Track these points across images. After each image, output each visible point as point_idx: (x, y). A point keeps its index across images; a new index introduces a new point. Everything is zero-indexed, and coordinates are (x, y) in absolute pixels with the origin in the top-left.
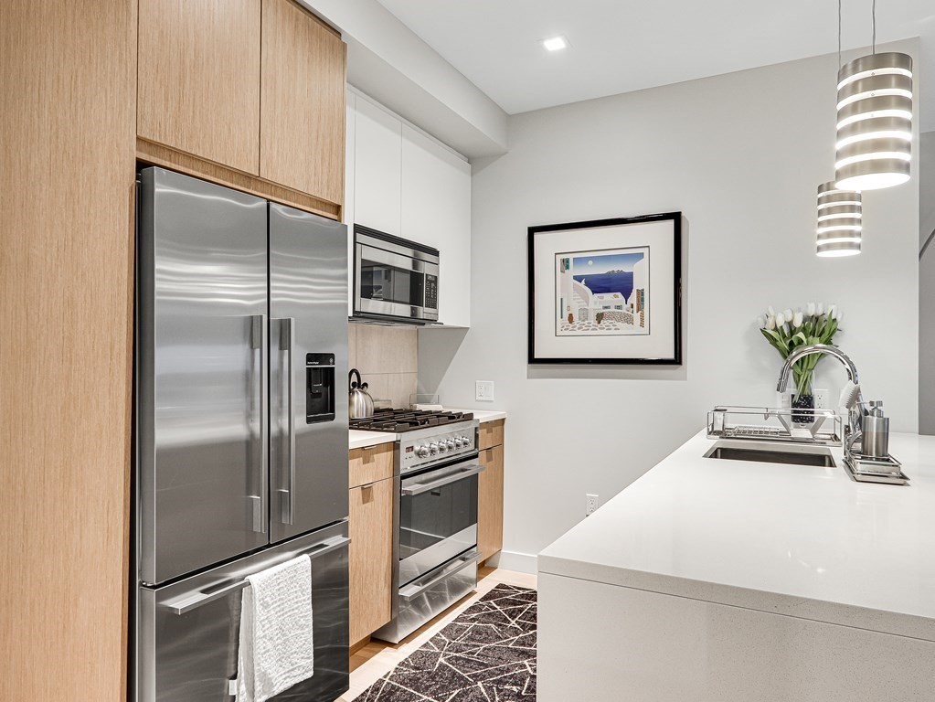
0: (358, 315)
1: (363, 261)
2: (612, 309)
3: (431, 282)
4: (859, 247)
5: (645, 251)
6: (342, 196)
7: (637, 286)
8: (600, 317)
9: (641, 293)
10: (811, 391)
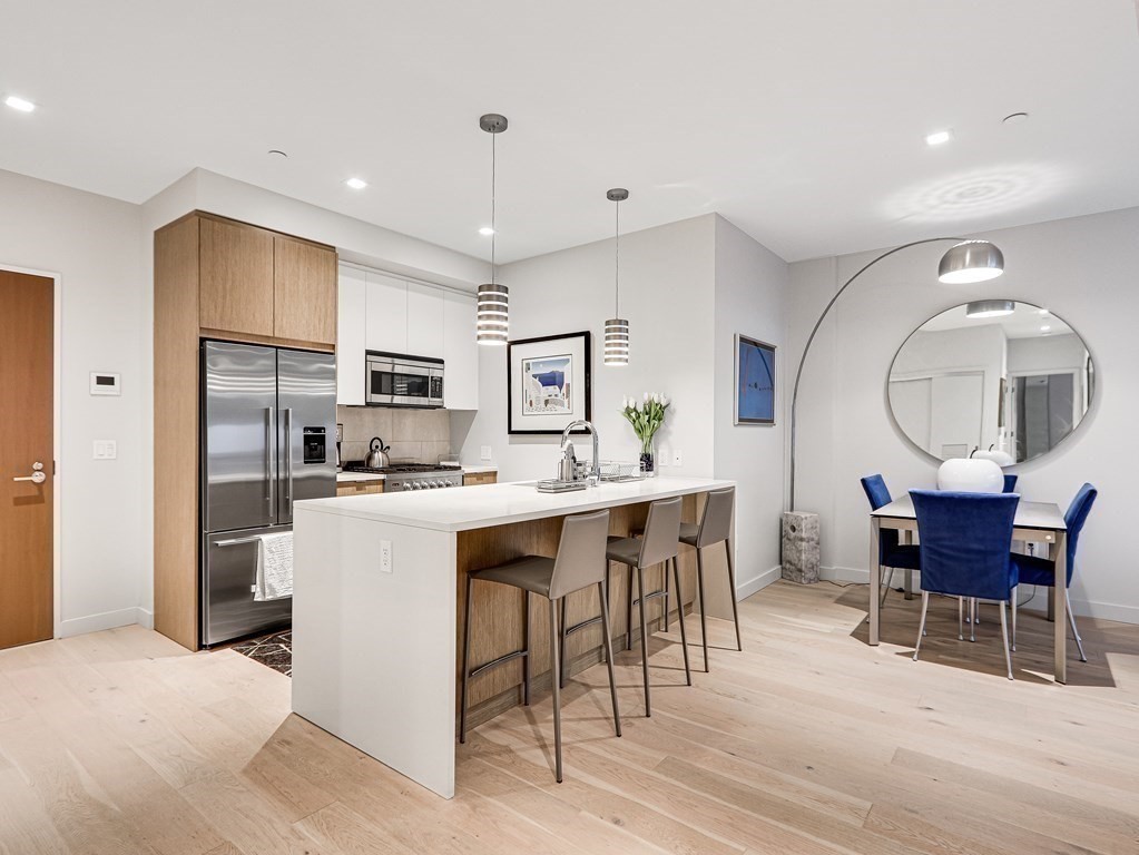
0: (368, 405)
1: (373, 372)
2: (553, 397)
3: (436, 381)
4: (627, 361)
5: (569, 357)
6: (336, 339)
7: (566, 382)
8: (547, 402)
9: (568, 385)
10: (651, 451)
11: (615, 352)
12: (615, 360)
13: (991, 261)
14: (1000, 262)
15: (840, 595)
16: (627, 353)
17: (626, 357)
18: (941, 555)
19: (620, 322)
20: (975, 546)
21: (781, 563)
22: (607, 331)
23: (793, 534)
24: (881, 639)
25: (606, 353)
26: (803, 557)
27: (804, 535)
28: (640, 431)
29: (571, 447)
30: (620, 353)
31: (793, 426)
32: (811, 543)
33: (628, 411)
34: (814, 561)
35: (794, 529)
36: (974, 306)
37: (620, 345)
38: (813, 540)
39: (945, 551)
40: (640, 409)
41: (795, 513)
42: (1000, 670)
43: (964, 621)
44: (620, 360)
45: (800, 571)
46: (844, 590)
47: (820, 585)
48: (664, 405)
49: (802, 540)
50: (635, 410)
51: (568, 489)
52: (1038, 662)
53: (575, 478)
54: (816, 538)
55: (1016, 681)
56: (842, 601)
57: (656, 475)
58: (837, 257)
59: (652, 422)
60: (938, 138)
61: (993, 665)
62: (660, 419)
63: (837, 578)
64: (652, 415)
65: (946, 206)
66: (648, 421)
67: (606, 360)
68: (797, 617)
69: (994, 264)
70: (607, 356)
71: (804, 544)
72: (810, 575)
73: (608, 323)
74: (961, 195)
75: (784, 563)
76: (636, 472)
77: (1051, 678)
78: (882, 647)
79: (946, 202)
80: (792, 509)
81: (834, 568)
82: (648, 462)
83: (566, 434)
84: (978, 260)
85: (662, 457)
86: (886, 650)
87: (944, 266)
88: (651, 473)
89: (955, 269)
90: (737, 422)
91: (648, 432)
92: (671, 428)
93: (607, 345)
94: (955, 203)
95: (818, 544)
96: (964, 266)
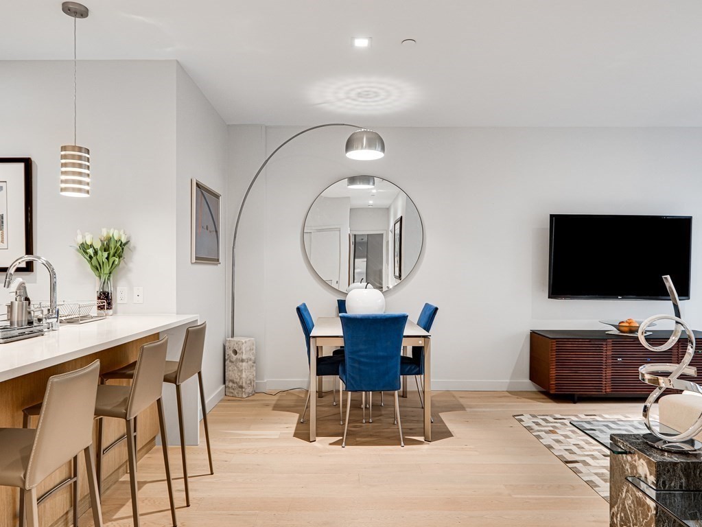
4: (88, 192)
5: (4, 185)
10: (109, 289)
11: (74, 182)
12: (74, 190)
13: (379, 147)
14: (383, 149)
15: (274, 402)
16: (88, 184)
17: (87, 188)
18: (360, 363)
19: (80, 149)
20: (381, 354)
21: (224, 383)
22: (64, 157)
23: (234, 357)
24: (318, 435)
25: (62, 182)
26: (244, 375)
27: (244, 357)
28: (98, 268)
29: (22, 287)
30: (80, 182)
31: (233, 265)
32: (250, 363)
33: (84, 248)
34: (251, 377)
35: (235, 352)
36: (352, 180)
37: (80, 174)
38: (250, 360)
39: (362, 359)
40: (98, 245)
41: (235, 339)
42: (393, 440)
43: (366, 408)
44: (80, 190)
45: (241, 387)
46: (276, 398)
47: (256, 397)
48: (124, 241)
49: (242, 361)
50: (91, 246)
51: (22, 337)
52: (411, 429)
53: (30, 323)
54: (253, 358)
55: (405, 446)
56: (278, 407)
57: (115, 313)
58: (266, 127)
59: (111, 260)
60: (361, 43)
61: (388, 438)
62: (120, 257)
63: (267, 389)
64: (112, 252)
65: (348, 101)
66: (107, 258)
67: (62, 190)
68: (248, 429)
69: (380, 149)
70: (63, 186)
71: (244, 364)
72: (249, 390)
73: (64, 148)
74: (359, 95)
75: (227, 384)
76: (94, 311)
77: (422, 439)
78: (319, 441)
79: (348, 98)
80: (233, 336)
81: (265, 381)
82: (106, 300)
83: (12, 270)
84: (371, 145)
85: (121, 294)
86: (322, 443)
87: (349, 145)
88: (110, 312)
89: (357, 148)
90: (194, 261)
91: (107, 269)
92: (131, 265)
93: (63, 173)
94: (354, 100)
95: (254, 363)
96: (362, 148)
